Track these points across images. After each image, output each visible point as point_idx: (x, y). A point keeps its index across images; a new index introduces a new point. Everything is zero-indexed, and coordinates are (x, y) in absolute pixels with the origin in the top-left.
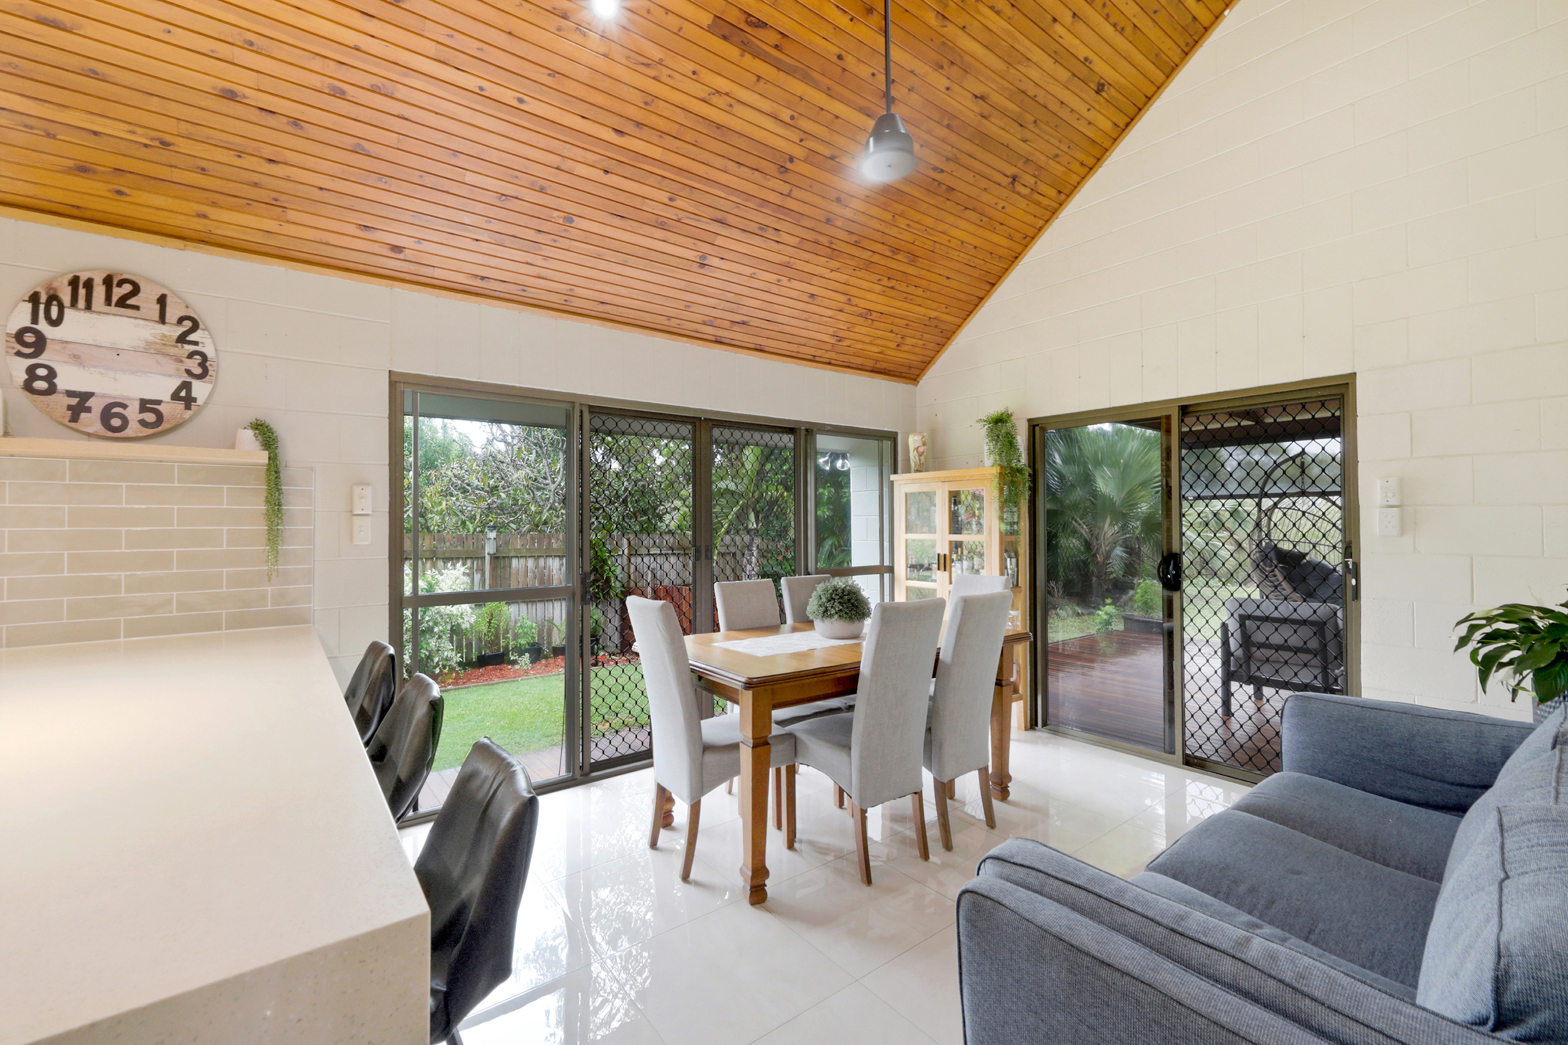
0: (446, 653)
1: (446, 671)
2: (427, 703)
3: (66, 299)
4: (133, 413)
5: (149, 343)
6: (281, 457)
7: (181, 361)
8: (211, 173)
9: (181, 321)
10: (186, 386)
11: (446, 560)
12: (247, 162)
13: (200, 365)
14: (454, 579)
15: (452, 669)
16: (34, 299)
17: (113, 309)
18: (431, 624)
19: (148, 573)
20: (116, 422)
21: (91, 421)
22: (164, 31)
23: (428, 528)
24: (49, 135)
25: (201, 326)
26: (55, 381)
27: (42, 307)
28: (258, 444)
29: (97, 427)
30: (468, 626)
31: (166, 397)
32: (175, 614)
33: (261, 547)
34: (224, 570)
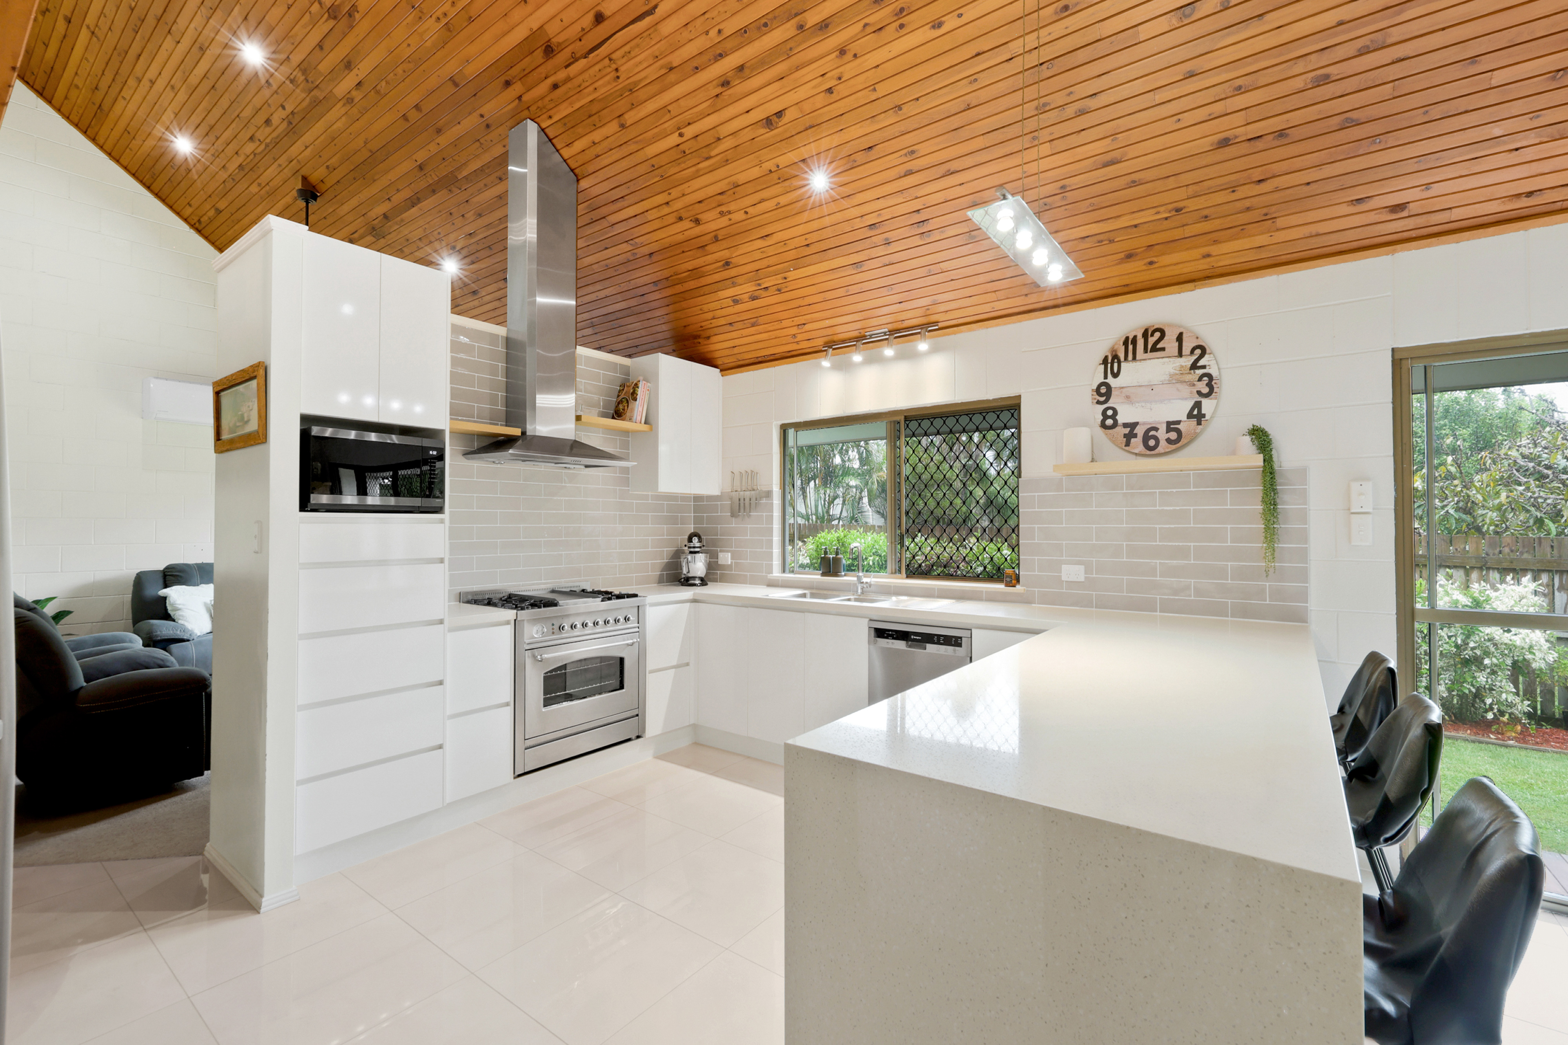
0: (1504, 696)
1: (1505, 719)
2: (1422, 725)
3: (1122, 356)
4: (1162, 434)
5: (1171, 376)
6: (1275, 458)
7: (1194, 385)
8: (1212, 217)
9: (1192, 352)
10: (1198, 405)
11: (1504, 571)
12: (1241, 192)
13: (1207, 385)
14: (1517, 598)
15: (1514, 720)
16: (1105, 361)
17: (1149, 355)
18: (1478, 652)
19: (1175, 562)
20: (1152, 443)
21: (1137, 443)
22: (1176, 122)
23: (1478, 529)
24: (1111, 241)
25: (1208, 351)
26: (1117, 417)
27: (1109, 365)
28: (1254, 448)
29: (1141, 448)
30: (1543, 666)
31: (1184, 417)
32: (1193, 598)
33: (1259, 545)
34: (1229, 564)
